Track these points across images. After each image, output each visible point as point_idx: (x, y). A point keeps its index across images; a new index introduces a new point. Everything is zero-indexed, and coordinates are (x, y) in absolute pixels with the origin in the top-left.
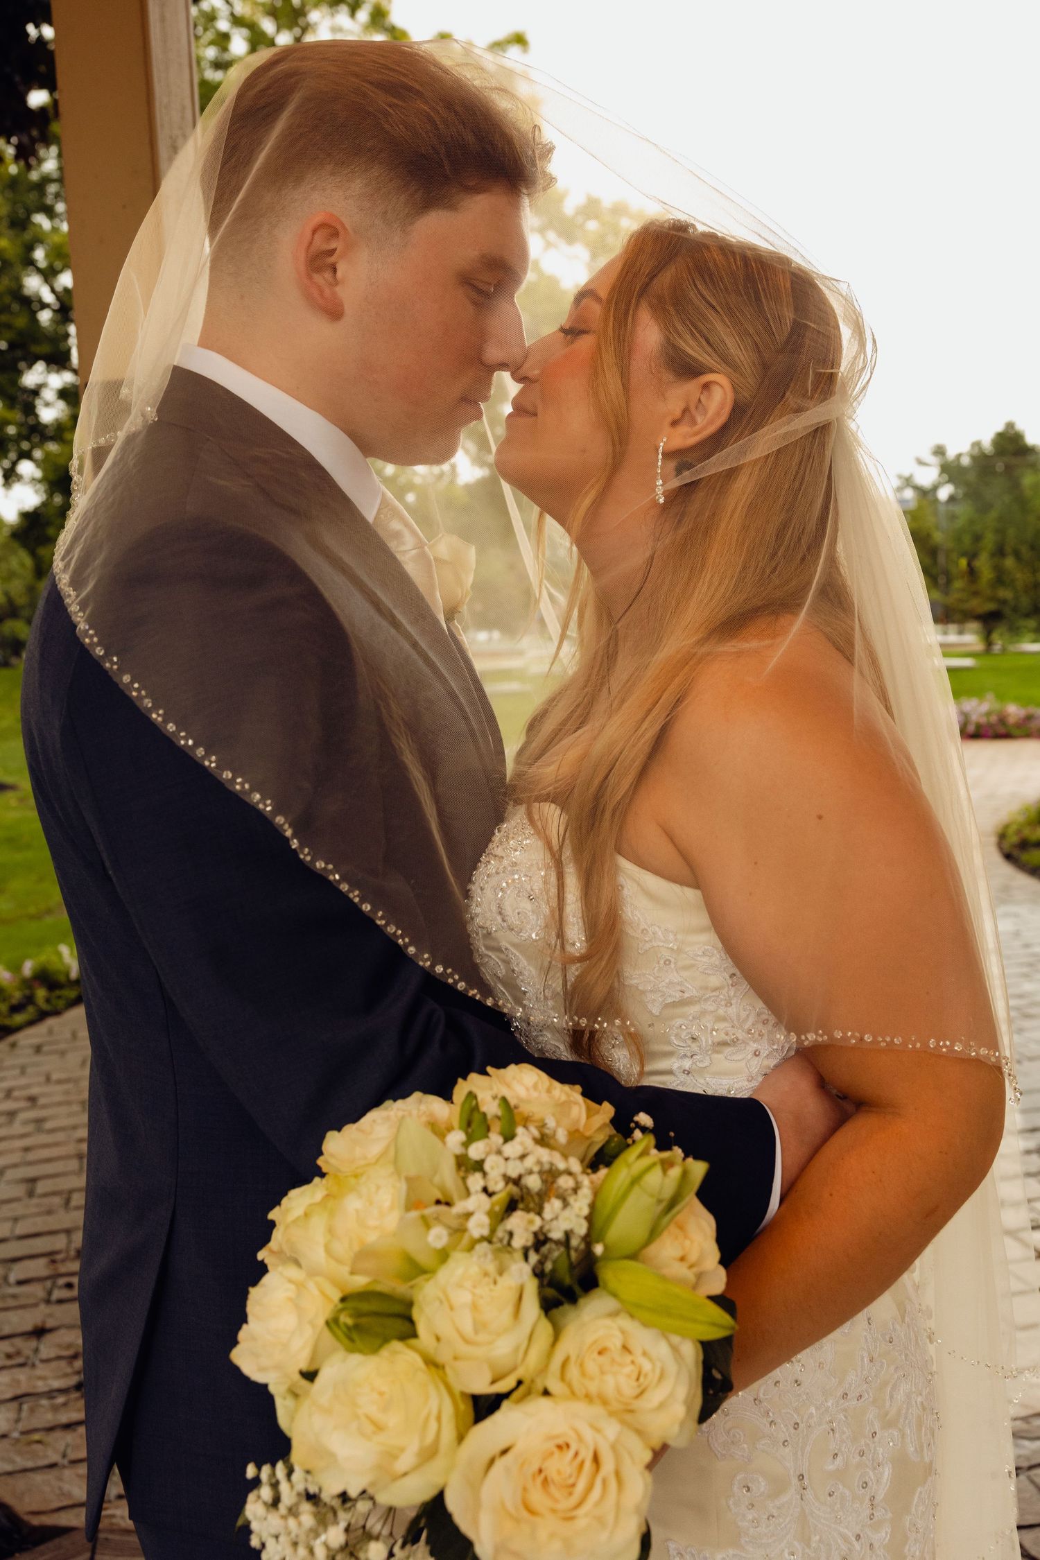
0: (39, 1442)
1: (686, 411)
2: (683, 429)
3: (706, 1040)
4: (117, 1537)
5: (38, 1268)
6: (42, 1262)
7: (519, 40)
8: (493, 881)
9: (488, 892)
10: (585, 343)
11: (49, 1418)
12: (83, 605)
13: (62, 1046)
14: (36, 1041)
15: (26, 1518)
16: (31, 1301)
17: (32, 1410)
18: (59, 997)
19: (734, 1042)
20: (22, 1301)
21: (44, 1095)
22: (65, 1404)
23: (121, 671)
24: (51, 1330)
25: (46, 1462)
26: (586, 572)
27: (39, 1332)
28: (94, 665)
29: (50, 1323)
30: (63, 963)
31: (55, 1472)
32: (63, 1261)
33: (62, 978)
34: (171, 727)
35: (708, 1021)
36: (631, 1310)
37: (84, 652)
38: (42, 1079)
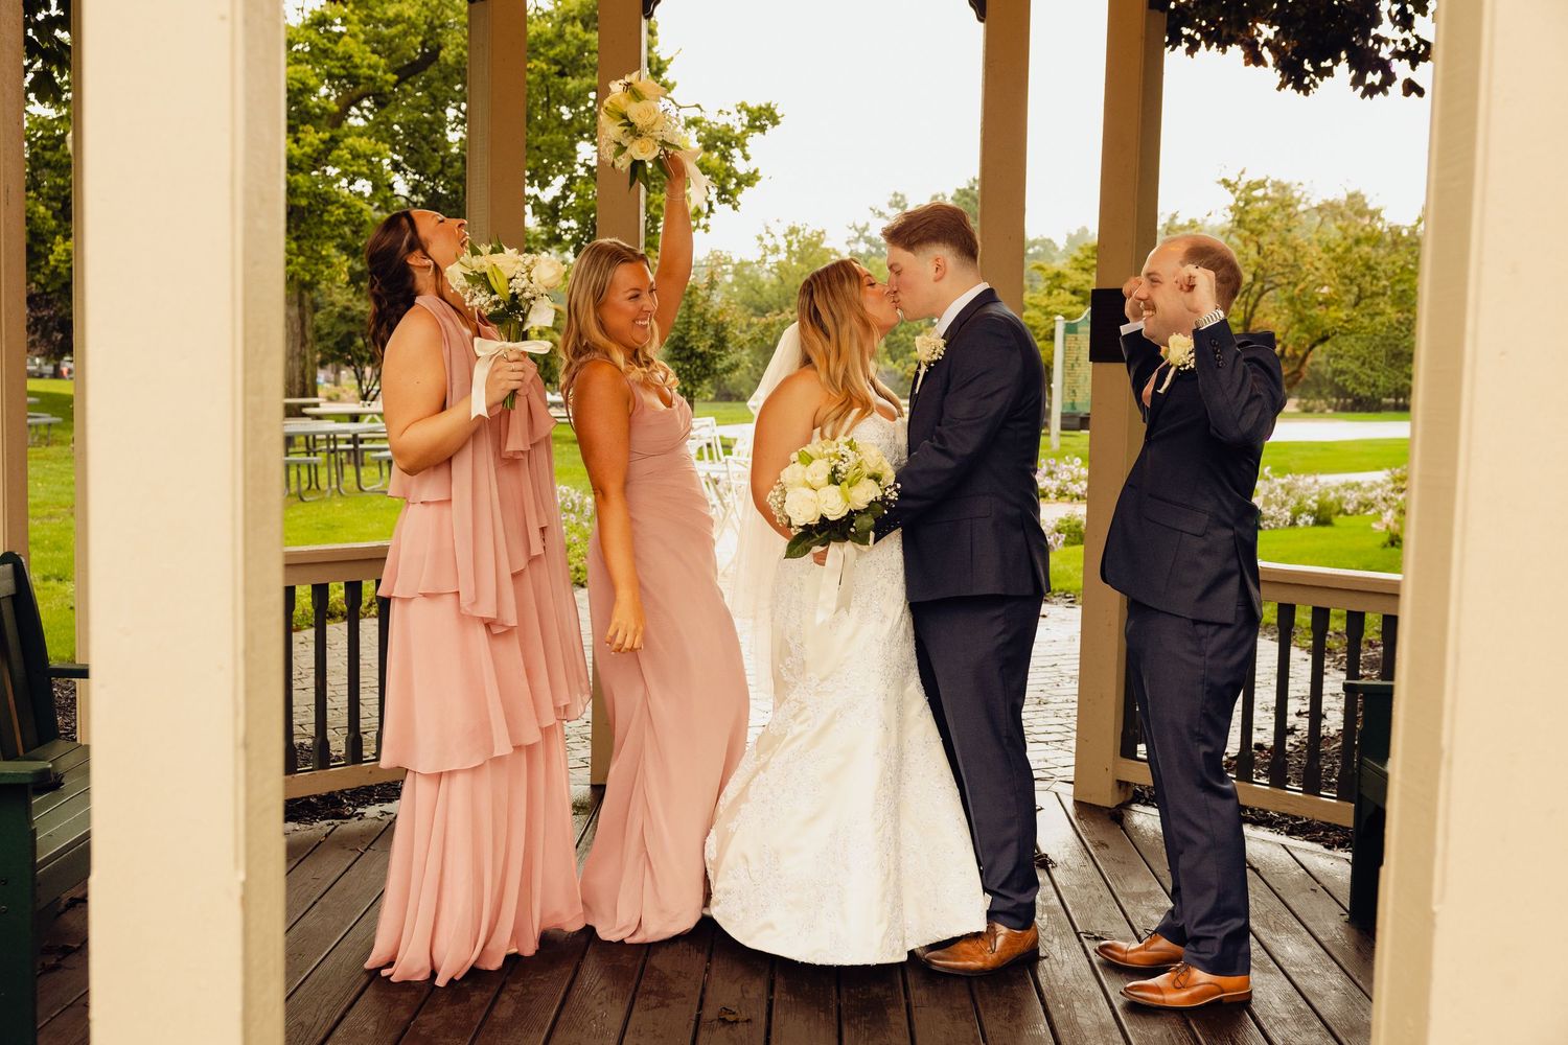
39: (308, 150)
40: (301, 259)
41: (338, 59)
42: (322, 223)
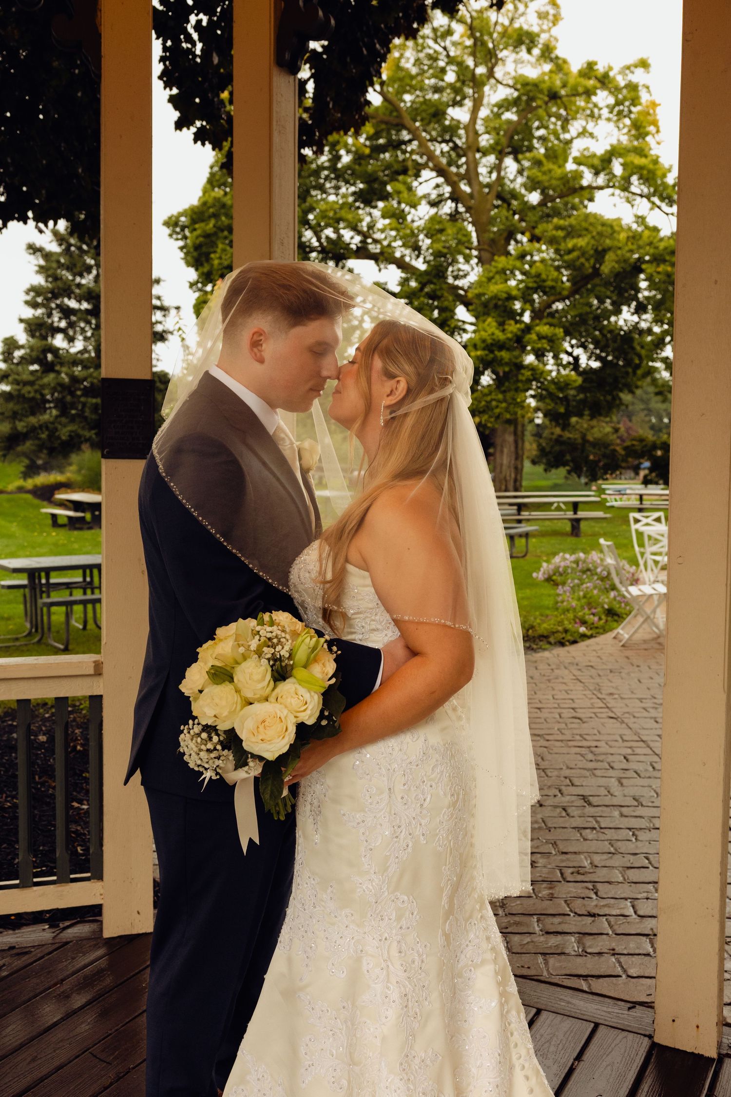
1: (392, 391)
2: (390, 398)
3: (367, 627)
7: (644, 64)
8: (298, 566)
9: (296, 570)
10: (356, 366)
12: (161, 460)
19: (377, 630)
23: (171, 482)
26: (366, 458)
28: (162, 479)
34: (184, 501)
35: (368, 620)
36: (300, 682)
37: (159, 474)
39: (510, 335)
40: (504, 405)
41: (532, 277)
42: (518, 381)
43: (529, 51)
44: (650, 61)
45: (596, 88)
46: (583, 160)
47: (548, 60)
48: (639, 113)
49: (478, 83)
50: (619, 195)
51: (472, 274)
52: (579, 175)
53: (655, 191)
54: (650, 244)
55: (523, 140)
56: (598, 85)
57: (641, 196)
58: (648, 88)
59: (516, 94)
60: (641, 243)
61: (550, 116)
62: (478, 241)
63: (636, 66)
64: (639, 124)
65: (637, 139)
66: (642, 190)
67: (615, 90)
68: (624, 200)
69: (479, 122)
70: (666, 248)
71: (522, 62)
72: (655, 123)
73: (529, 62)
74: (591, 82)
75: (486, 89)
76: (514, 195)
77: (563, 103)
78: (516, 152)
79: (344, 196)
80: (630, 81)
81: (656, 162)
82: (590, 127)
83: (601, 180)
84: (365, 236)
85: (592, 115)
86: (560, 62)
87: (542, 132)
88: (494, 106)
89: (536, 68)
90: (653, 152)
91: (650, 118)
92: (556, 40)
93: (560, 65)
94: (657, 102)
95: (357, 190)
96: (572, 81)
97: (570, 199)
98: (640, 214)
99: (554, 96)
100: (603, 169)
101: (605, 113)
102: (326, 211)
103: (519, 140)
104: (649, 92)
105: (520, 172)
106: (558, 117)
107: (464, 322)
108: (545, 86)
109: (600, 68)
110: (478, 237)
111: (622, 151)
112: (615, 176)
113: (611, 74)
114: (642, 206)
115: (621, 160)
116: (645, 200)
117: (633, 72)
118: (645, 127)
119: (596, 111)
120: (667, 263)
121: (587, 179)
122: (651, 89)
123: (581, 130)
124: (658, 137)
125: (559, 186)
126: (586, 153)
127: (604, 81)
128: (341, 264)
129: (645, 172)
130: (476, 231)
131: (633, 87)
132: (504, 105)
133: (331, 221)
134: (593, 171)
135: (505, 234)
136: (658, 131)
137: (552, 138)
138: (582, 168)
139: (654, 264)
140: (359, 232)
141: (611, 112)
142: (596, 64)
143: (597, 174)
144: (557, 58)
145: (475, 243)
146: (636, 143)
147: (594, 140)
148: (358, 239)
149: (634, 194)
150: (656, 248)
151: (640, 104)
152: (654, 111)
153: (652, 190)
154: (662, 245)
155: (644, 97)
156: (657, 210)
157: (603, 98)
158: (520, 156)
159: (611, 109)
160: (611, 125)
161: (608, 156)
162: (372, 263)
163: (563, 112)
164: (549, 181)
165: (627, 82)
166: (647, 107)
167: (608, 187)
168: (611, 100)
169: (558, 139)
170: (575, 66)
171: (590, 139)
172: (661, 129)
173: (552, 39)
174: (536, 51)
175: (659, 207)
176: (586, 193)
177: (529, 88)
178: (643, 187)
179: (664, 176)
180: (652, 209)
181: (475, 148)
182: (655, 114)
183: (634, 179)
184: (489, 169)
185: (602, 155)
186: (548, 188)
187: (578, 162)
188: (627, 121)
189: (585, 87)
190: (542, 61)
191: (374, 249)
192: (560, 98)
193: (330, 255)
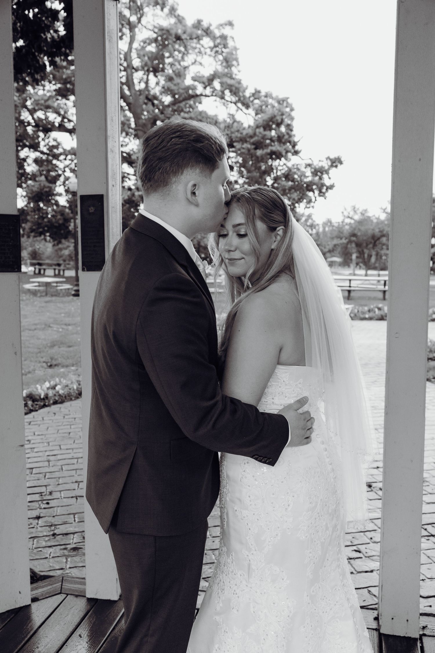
0: (41, 551)
4: (70, 579)
5: (37, 497)
6: (38, 495)
7: (230, 24)
11: (44, 544)
13: (39, 422)
14: (29, 420)
15: (38, 573)
16: (35, 508)
17: (38, 542)
18: (37, 405)
20: (31, 508)
21: (33, 439)
22: (49, 540)
24: (42, 517)
25: (44, 557)
27: (38, 518)
29: (42, 515)
30: (38, 392)
31: (47, 560)
32: (45, 495)
33: (38, 398)
38: (33, 434)
43: (162, 9)
44: (234, 23)
45: (203, 36)
46: (197, 79)
47: (173, 16)
48: (228, 53)
49: (132, 27)
50: (219, 101)
51: (130, 144)
52: (194, 88)
53: (239, 100)
54: (238, 131)
55: (159, 64)
56: (204, 34)
57: (231, 102)
58: (233, 38)
59: (155, 36)
60: (232, 130)
61: (175, 51)
62: (136, 124)
63: (226, 25)
64: (228, 59)
65: (227, 68)
66: (231, 99)
67: (214, 38)
68: (222, 104)
69: (134, 51)
70: (247, 134)
71: (157, 16)
72: (236, 60)
73: (161, 16)
74: (200, 32)
75: (137, 30)
76: (155, 97)
77: (184, 43)
78: (156, 71)
79: (48, 91)
80: (223, 34)
81: (239, 82)
82: (199, 59)
83: (208, 91)
84: (64, 117)
85: (200, 52)
86: (180, 18)
87: (170, 60)
88: (141, 42)
89: (166, 20)
90: (237, 77)
91: (234, 57)
92: (178, 4)
93: (180, 20)
94: (238, 47)
95: (57, 88)
96: (189, 31)
97: (188, 102)
98: (231, 113)
99: (178, 38)
100: (209, 85)
101: (208, 51)
102: (39, 100)
103: (156, 64)
104: (234, 41)
105: (157, 84)
106: (180, 52)
107: (128, 174)
108: (173, 32)
109: (205, 24)
110: (135, 122)
111: (220, 75)
112: (215, 90)
113: (211, 28)
114: (232, 108)
115: (219, 80)
116: (233, 105)
117: (224, 28)
118: (231, 62)
119: (202, 49)
120: (248, 143)
121: (200, 89)
122: (235, 39)
123: (193, 61)
124: (240, 68)
125: (183, 93)
126: (198, 74)
127: (207, 32)
128: (48, 135)
129: (234, 89)
130: (134, 117)
131: (224, 37)
132: (148, 42)
133: (42, 107)
134: (203, 85)
135: (152, 121)
136: (238, 65)
137: (177, 64)
138: (196, 83)
139: (241, 143)
140: (59, 114)
141: (211, 51)
142: (202, 21)
143: (205, 88)
144: (179, 15)
145: (133, 125)
146: (226, 70)
147: (202, 67)
148: (59, 119)
149: (227, 101)
150: (241, 133)
151: (228, 48)
152: (236, 52)
153: (237, 99)
154: (245, 133)
155: (230, 43)
156: (240, 111)
157: (207, 42)
158: (157, 74)
159: (212, 49)
160: (212, 59)
161: (211, 77)
162: (67, 134)
163: (182, 49)
164: (178, 90)
165: (221, 34)
166: (232, 50)
167: (212, 95)
168: (212, 44)
169: (180, 65)
170: (190, 22)
171: (200, 66)
172: (240, 63)
173: (175, 4)
174: (166, 10)
175: (241, 110)
176: (198, 99)
177: (164, 32)
178: (232, 97)
179: (244, 91)
180: (237, 111)
181: (131, 67)
182: (236, 54)
183: (227, 92)
184: (139, 81)
185: (208, 77)
186: (176, 94)
187: (194, 79)
188: (221, 57)
189: (197, 34)
190: (169, 16)
191: (69, 126)
192: (182, 40)
193: (41, 128)
